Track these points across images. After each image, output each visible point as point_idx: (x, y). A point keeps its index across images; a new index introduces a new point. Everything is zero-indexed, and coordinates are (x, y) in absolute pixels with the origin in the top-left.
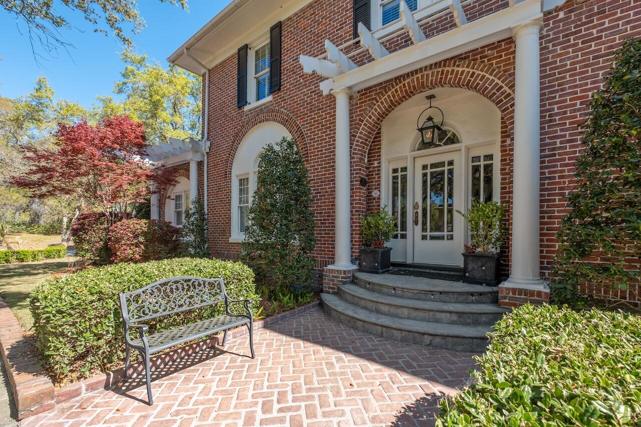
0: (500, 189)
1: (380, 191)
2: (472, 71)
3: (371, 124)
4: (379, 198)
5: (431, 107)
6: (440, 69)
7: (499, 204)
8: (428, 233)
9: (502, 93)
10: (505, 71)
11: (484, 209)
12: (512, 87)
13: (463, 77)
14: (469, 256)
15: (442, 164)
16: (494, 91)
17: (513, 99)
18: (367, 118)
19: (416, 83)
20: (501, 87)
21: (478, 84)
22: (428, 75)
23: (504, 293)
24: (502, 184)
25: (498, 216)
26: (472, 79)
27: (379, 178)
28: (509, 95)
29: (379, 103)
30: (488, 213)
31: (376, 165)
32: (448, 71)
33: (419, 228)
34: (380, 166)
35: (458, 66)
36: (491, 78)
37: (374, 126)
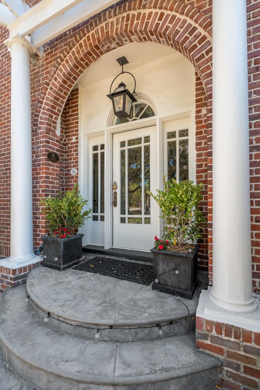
0: (195, 167)
1: (77, 169)
2: (160, 12)
3: (56, 87)
4: (77, 177)
5: (123, 72)
6: (125, 14)
7: (194, 184)
8: (127, 216)
9: (196, 37)
10: (199, 8)
11: (177, 190)
12: (208, 26)
13: (150, 21)
14: (159, 253)
15: (139, 141)
16: (187, 34)
17: (209, 43)
18: (53, 80)
19: (100, 33)
20: (195, 29)
21: (168, 28)
22: (112, 23)
23: (204, 328)
24: (198, 161)
25: (194, 200)
26: (161, 22)
27: (77, 154)
28: (204, 38)
29: (64, 62)
30: (181, 196)
31: (74, 140)
32: (134, 15)
33: (118, 209)
34: (77, 142)
35: (144, 7)
36: (183, 17)
37: (60, 90)
